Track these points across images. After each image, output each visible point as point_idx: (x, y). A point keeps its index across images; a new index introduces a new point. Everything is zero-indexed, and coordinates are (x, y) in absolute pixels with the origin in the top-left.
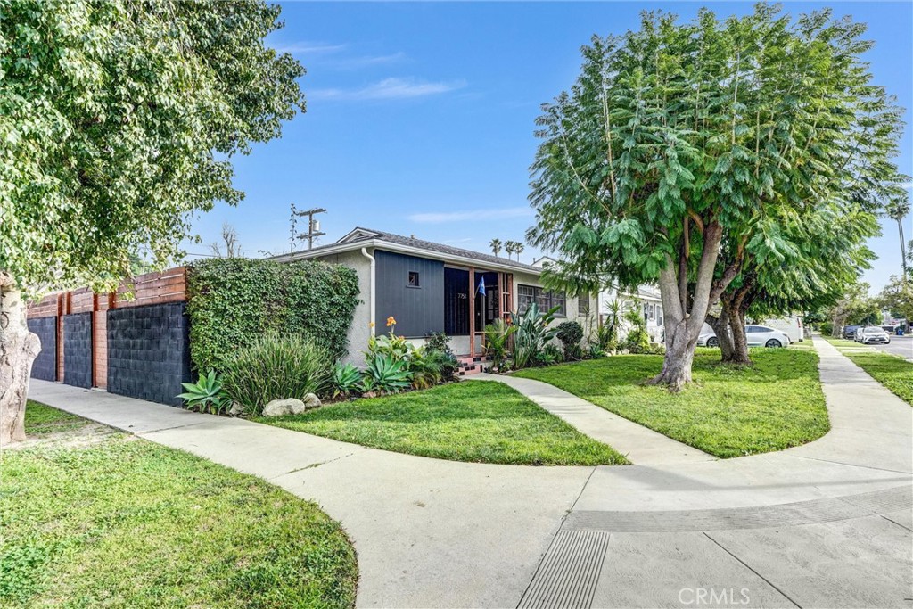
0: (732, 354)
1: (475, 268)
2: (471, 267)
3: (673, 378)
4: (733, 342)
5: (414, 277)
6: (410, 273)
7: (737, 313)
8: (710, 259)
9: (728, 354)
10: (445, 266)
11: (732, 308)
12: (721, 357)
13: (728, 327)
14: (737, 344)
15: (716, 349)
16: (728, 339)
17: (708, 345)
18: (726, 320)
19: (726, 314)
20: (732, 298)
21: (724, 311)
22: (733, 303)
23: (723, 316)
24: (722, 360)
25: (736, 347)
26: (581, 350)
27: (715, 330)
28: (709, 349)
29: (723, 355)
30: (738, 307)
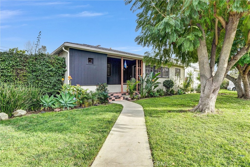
0: (243, 95)
1: (124, 57)
2: (121, 57)
3: (204, 109)
4: (244, 90)
5: (90, 60)
6: (89, 58)
7: (246, 76)
8: (229, 42)
9: (241, 95)
10: (108, 56)
11: (244, 74)
12: (237, 96)
13: (242, 83)
14: (246, 91)
15: (236, 92)
16: (241, 88)
17: (233, 90)
18: (241, 80)
19: (241, 77)
20: (244, 69)
21: (240, 75)
22: (244, 71)
23: (239, 78)
24: (238, 97)
25: (245, 92)
26: (174, 91)
27: (235, 84)
28: (233, 92)
29: (238, 95)
30: (247, 73)
